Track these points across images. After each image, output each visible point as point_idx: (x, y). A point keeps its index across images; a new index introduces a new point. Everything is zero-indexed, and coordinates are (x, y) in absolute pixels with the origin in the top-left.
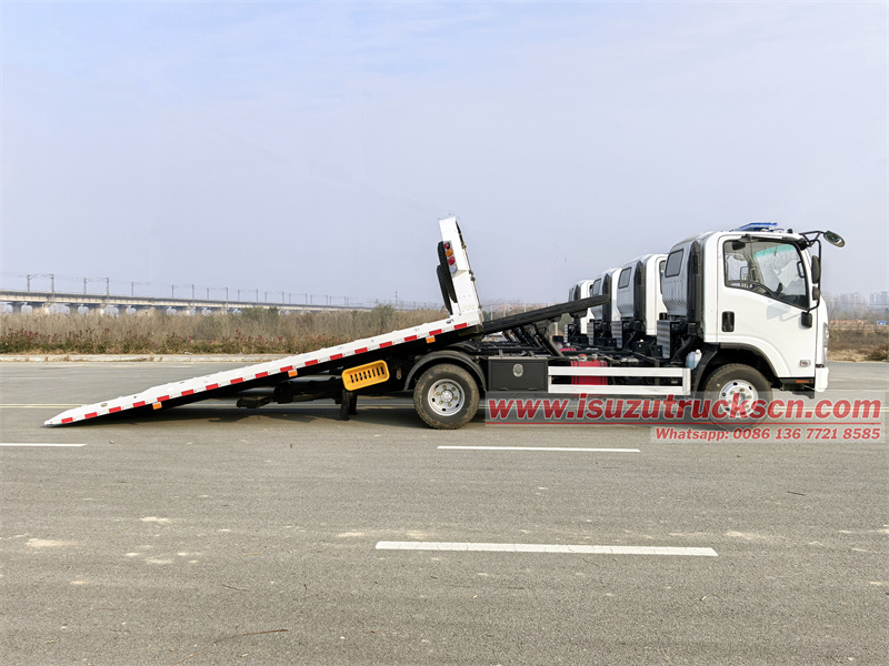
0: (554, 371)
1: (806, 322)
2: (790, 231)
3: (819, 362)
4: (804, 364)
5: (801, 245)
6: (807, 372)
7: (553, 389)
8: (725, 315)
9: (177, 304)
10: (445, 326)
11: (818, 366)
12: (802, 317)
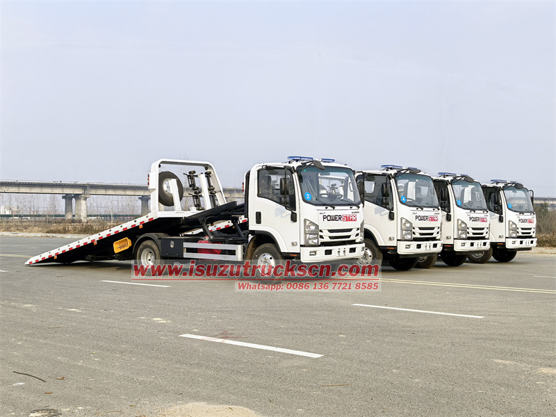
0: (186, 245)
3: (302, 243)
4: (294, 244)
6: (296, 250)
7: (186, 255)
8: (257, 214)
10: (145, 219)
11: (301, 246)
12: (292, 216)
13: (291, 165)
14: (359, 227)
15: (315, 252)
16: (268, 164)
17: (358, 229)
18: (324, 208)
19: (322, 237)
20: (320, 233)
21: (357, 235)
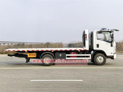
0: (67, 55)
1: (112, 46)
2: (109, 30)
3: (114, 53)
4: (112, 53)
5: (110, 32)
6: (112, 55)
7: (67, 58)
8: (97, 45)
9: (3, 43)
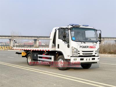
6: (69, 58)
7: (39, 59)
8: (58, 45)
11: (71, 57)
12: (68, 46)
13: (68, 27)
14: (97, 50)
15: (76, 59)
16: (62, 27)
17: (96, 51)
18: (81, 43)
19: (79, 54)
20: (78, 52)
21: (96, 53)
